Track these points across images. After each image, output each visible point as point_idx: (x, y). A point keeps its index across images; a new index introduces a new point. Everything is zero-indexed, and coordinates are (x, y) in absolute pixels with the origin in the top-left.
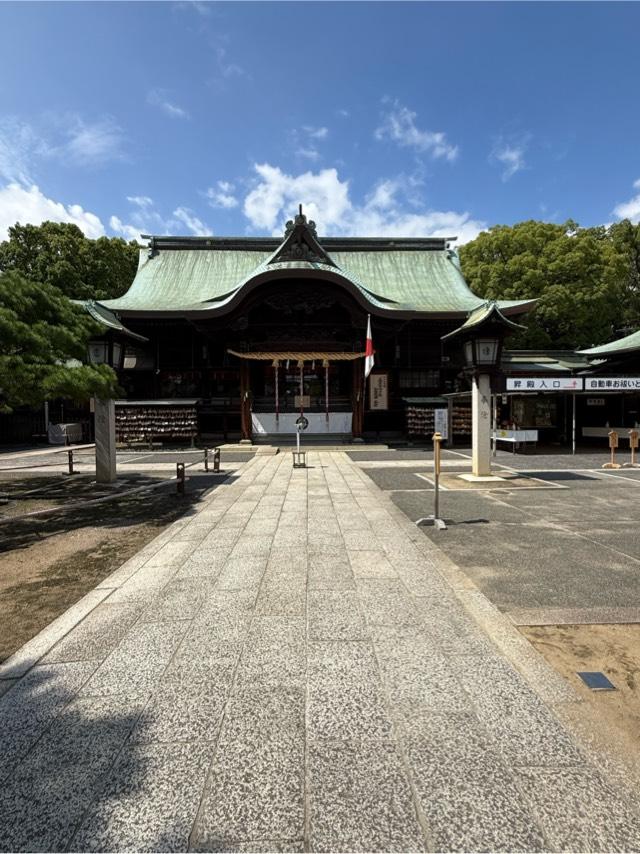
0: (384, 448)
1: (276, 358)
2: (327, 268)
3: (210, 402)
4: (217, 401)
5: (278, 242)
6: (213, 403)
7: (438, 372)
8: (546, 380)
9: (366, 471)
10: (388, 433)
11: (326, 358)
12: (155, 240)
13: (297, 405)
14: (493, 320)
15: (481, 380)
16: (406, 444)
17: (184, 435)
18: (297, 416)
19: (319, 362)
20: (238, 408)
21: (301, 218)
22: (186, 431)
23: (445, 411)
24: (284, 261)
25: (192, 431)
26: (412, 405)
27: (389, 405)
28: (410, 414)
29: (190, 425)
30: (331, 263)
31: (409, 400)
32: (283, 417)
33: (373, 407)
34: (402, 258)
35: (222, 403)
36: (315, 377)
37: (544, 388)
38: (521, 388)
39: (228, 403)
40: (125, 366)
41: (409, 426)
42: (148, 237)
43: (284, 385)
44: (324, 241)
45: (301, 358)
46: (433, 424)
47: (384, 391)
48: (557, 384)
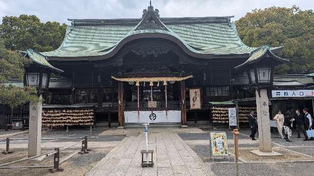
0: (199, 131)
1: (138, 80)
2: (165, 32)
3: (101, 106)
4: (106, 105)
5: (138, 20)
6: (103, 106)
7: (228, 87)
8: (295, 91)
9: (191, 146)
10: (201, 122)
11: (165, 80)
12: (75, 21)
13: (149, 106)
14: (268, 56)
15: (261, 92)
16: (212, 128)
17: (86, 124)
18: (150, 113)
19: (161, 83)
20: (117, 108)
21: (151, 7)
22: (88, 122)
23: (234, 109)
24: (142, 29)
25: (91, 122)
26: (214, 105)
27: (202, 106)
28: (214, 111)
29: (89, 118)
30: (166, 30)
31: (213, 103)
32: (142, 113)
33: (192, 107)
34: (204, 27)
35: (108, 106)
36: (159, 91)
37: (294, 96)
38: (280, 96)
39: (111, 106)
40: (49, 87)
41: (214, 118)
42: (71, 20)
43: (142, 96)
44: (163, 19)
45: (152, 80)
46: (228, 117)
47: (199, 99)
48: (302, 94)
